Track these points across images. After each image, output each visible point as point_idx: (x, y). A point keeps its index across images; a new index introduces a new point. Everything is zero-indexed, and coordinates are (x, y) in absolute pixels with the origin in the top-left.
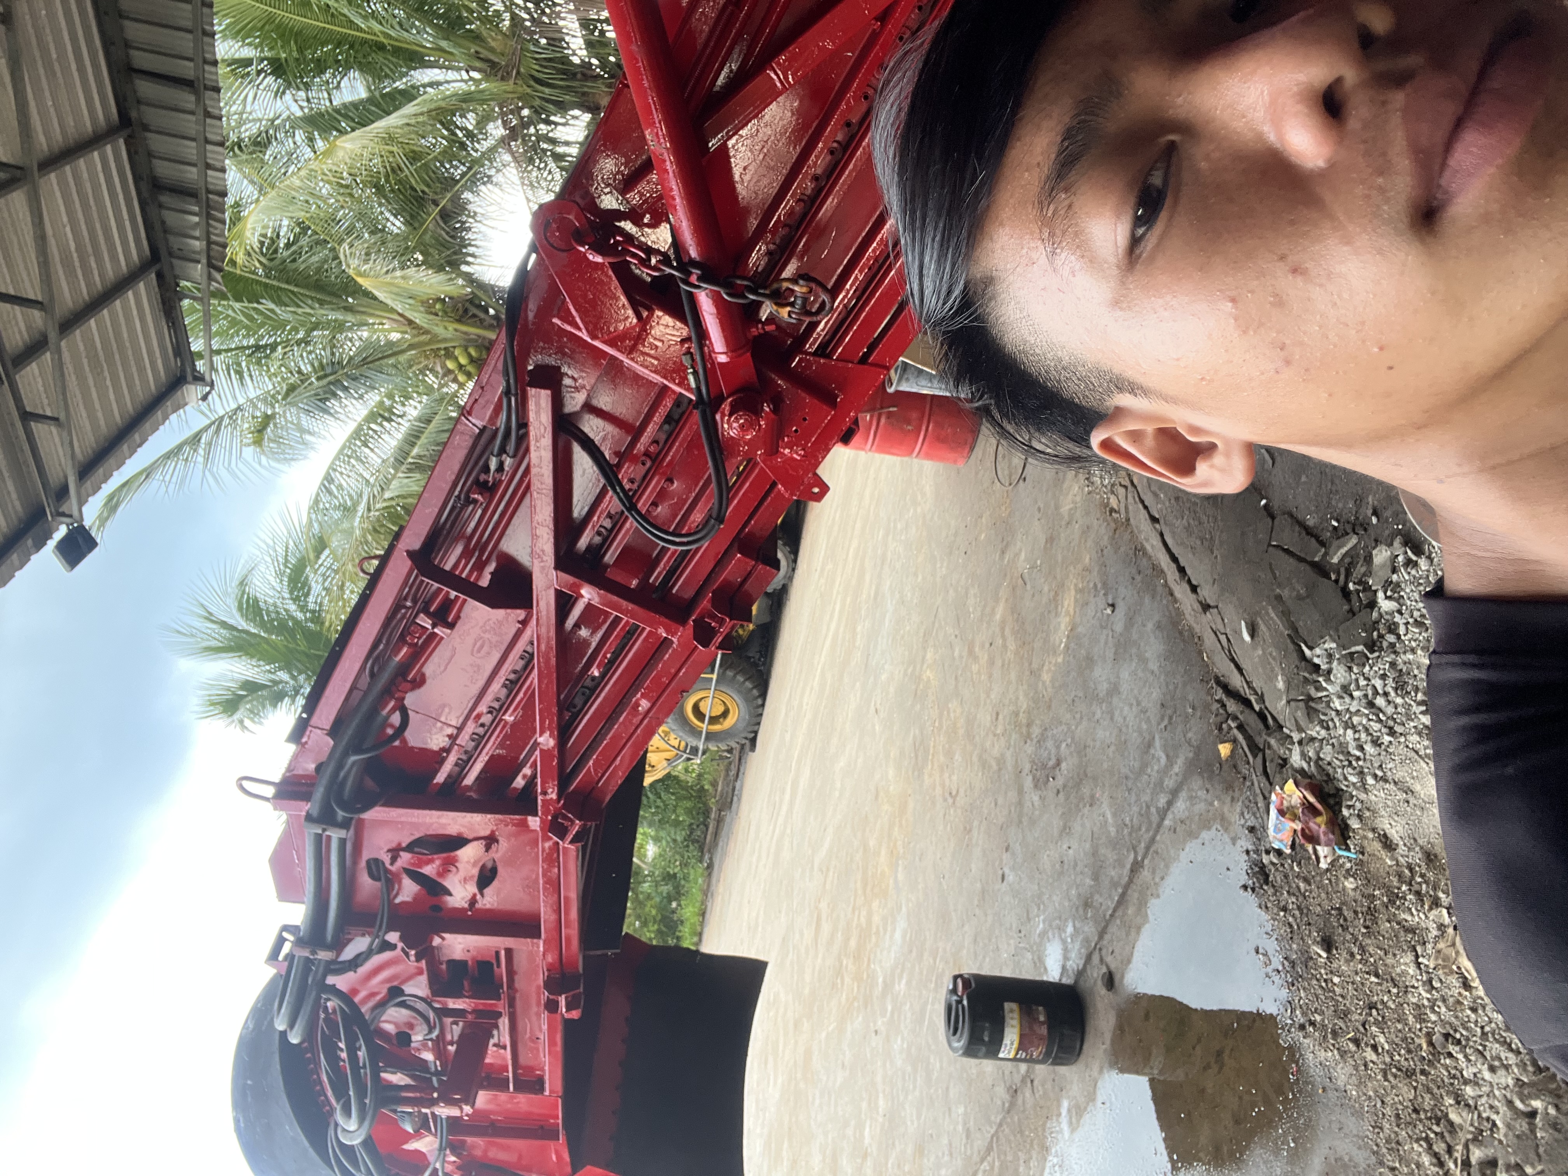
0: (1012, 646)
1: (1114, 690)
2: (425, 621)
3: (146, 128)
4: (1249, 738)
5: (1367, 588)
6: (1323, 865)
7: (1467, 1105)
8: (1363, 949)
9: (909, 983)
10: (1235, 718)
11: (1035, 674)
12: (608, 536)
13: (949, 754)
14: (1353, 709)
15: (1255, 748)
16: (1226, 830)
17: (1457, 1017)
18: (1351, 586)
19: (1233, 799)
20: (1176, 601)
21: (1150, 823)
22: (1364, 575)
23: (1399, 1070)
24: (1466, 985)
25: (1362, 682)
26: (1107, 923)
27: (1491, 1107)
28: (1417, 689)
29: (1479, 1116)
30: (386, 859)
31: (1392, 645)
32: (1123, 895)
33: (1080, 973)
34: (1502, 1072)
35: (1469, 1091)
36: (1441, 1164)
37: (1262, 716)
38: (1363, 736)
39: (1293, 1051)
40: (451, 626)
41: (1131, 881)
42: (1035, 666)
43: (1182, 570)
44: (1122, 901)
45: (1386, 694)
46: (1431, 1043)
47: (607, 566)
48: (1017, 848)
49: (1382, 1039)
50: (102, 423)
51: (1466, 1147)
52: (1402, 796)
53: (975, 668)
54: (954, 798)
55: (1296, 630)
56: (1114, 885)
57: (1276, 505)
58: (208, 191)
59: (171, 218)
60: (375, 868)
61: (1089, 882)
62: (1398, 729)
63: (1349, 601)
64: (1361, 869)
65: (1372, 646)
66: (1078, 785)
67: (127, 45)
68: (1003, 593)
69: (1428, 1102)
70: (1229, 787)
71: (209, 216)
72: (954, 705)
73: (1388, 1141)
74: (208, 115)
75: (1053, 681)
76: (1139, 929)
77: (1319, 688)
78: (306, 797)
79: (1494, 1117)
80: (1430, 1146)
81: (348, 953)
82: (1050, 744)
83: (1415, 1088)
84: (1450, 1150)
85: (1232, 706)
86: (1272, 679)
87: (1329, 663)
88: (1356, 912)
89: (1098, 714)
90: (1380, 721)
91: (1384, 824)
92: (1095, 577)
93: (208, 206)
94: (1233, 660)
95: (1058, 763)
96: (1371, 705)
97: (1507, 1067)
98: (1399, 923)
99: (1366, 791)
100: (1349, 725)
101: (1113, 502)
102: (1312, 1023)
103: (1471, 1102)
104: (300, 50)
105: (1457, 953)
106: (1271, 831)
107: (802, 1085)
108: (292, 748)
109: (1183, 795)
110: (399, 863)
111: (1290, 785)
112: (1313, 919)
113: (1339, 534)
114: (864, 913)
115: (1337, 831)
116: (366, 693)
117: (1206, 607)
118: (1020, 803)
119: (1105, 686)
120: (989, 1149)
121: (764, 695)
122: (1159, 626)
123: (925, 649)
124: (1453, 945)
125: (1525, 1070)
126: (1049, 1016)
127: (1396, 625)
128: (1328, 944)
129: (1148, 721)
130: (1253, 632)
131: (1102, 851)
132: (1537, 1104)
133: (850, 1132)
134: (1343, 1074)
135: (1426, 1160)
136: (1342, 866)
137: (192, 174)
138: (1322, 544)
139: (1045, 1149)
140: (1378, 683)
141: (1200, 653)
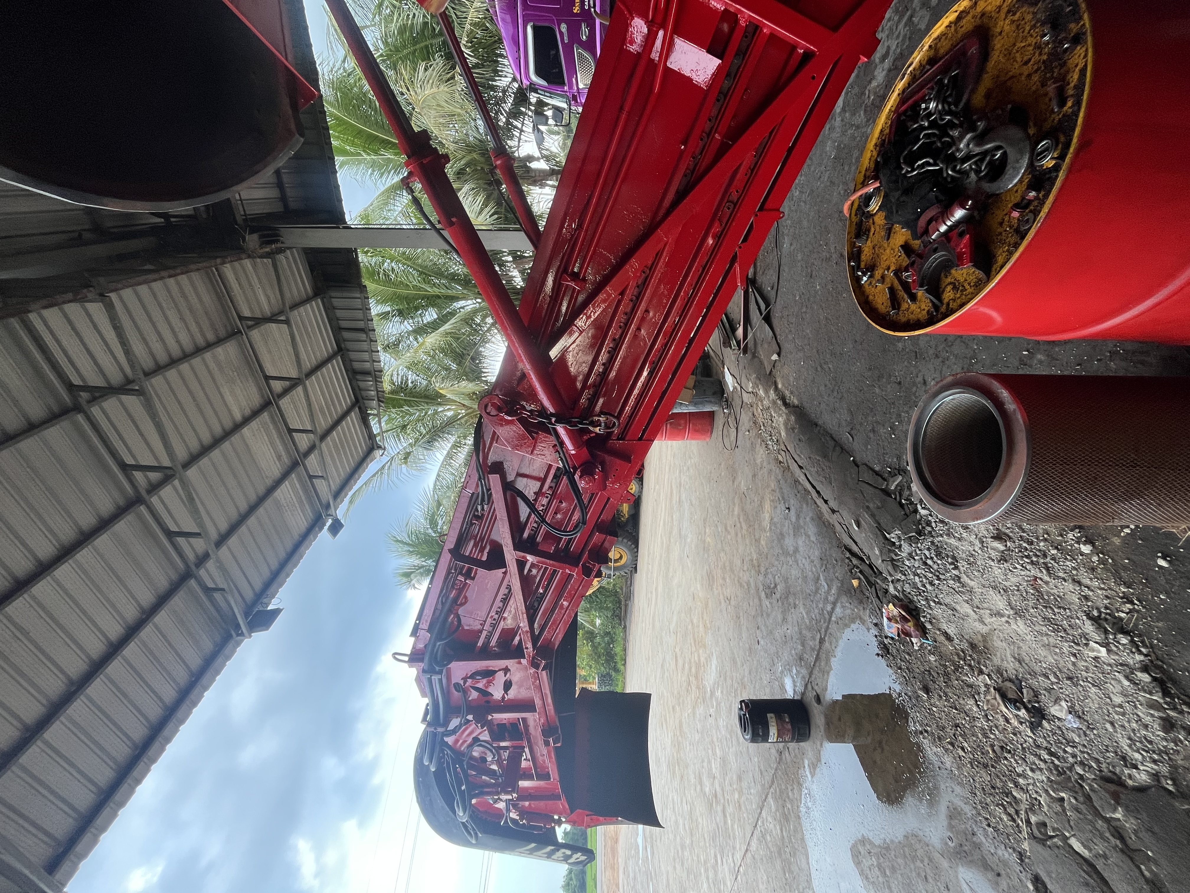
0: (745, 527)
1: (796, 550)
2: (461, 578)
3: (348, 350)
4: (866, 578)
5: (912, 503)
6: (916, 648)
7: (1022, 788)
8: (946, 695)
9: (722, 692)
10: (857, 568)
11: (758, 541)
12: (536, 531)
13: (724, 579)
14: (916, 566)
15: (871, 584)
16: (863, 624)
17: (1006, 737)
18: (903, 501)
19: (864, 609)
20: (818, 506)
21: (825, 619)
22: (909, 496)
23: (979, 763)
24: (1007, 720)
25: (919, 552)
26: (812, 669)
27: (1037, 792)
28: (948, 556)
29: (1030, 796)
30: (462, 682)
31: (930, 532)
32: (818, 655)
33: (803, 694)
34: (1038, 773)
35: (1021, 781)
36: (1014, 820)
37: (870, 566)
38: (924, 580)
39: (919, 746)
40: (473, 579)
41: (820, 648)
42: (757, 537)
43: (818, 492)
44: (818, 658)
45: (932, 558)
46: (994, 751)
47: (539, 543)
48: (763, 628)
49: (966, 745)
50: (342, 473)
51: (1026, 812)
52: (950, 612)
53: (729, 537)
54: (730, 600)
55: (879, 524)
56: (813, 649)
57: (858, 459)
58: (375, 371)
59: (361, 384)
60: (457, 686)
61: (800, 647)
62: (941, 577)
63: (903, 509)
64: (936, 650)
65: (920, 533)
66: (787, 598)
67: (338, 319)
68: (737, 501)
69: (999, 784)
70: (861, 602)
71: (376, 381)
72: (722, 554)
73: (981, 802)
74: (371, 341)
75: (766, 544)
76: (828, 673)
77: (896, 555)
78: (421, 660)
79: (1039, 798)
80: (1005, 809)
81: (451, 727)
82: (770, 576)
83: (990, 775)
84: (1017, 812)
85: (855, 561)
86: (872, 549)
87: (900, 541)
88: (938, 673)
89: (791, 563)
90: (931, 573)
91: (944, 626)
92: (778, 494)
93: (376, 377)
94: (851, 538)
95: (776, 586)
96: (925, 564)
97: (1041, 770)
98: (963, 681)
99: (931, 609)
100: (916, 574)
101: (780, 458)
102: (926, 731)
103: (1025, 788)
104: (408, 304)
105: (998, 703)
106: (886, 627)
107: (680, 738)
108: (413, 639)
109: (839, 605)
110: (467, 684)
111: (891, 606)
112: (917, 675)
113: (892, 475)
114: (696, 655)
115: (920, 630)
116: (442, 611)
117: (833, 511)
118: (761, 605)
119: (792, 548)
120: (773, 782)
121: (637, 547)
122: (812, 519)
123: (705, 527)
124: (995, 699)
125: (1051, 773)
126: (790, 718)
127: (930, 521)
128: (927, 690)
129: (815, 566)
130: (858, 525)
131: (804, 632)
132: (1063, 795)
133: (705, 764)
134: (948, 761)
135: (1005, 818)
136: (926, 648)
137: (367, 365)
138: (885, 480)
139: (800, 785)
140: (927, 553)
141: (835, 533)
